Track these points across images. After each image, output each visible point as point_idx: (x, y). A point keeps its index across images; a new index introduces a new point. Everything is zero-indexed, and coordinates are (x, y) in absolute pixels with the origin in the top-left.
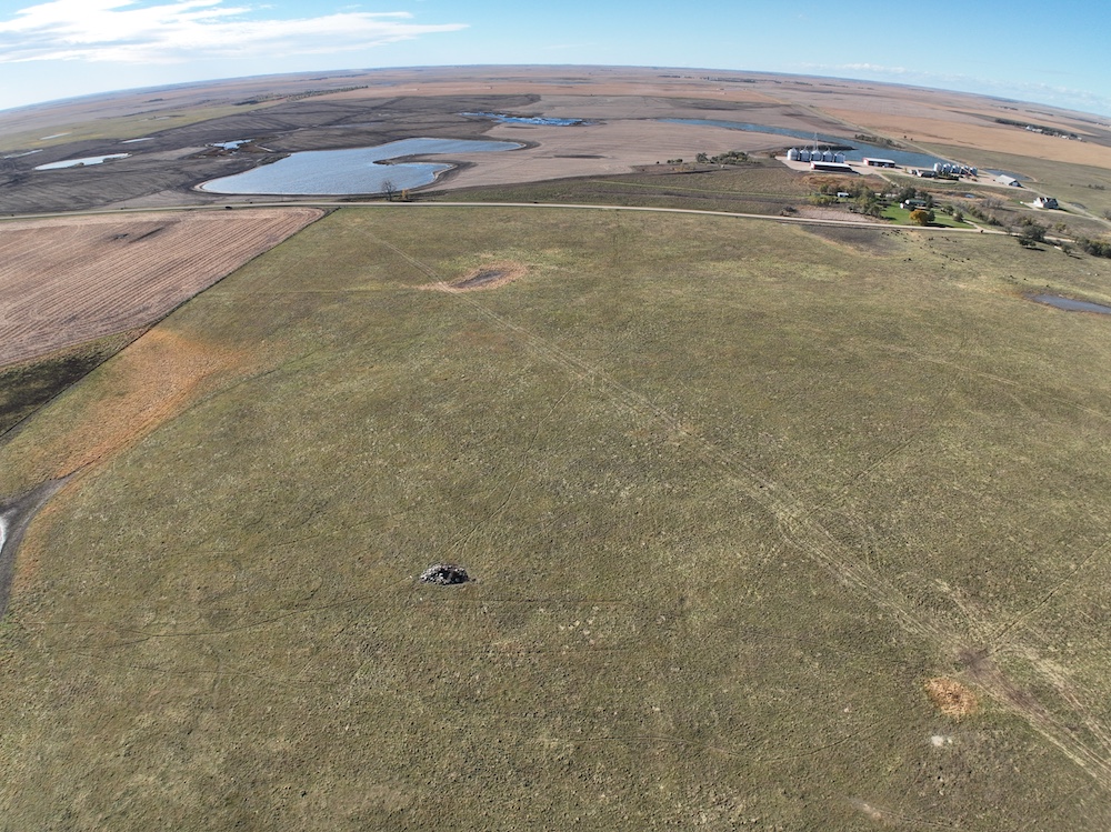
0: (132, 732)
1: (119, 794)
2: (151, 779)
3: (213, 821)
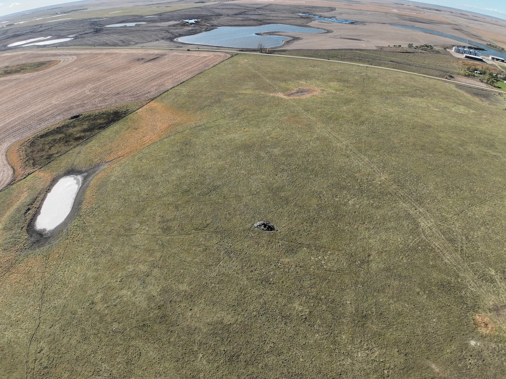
0: (124, 272)
1: (115, 297)
2: (129, 293)
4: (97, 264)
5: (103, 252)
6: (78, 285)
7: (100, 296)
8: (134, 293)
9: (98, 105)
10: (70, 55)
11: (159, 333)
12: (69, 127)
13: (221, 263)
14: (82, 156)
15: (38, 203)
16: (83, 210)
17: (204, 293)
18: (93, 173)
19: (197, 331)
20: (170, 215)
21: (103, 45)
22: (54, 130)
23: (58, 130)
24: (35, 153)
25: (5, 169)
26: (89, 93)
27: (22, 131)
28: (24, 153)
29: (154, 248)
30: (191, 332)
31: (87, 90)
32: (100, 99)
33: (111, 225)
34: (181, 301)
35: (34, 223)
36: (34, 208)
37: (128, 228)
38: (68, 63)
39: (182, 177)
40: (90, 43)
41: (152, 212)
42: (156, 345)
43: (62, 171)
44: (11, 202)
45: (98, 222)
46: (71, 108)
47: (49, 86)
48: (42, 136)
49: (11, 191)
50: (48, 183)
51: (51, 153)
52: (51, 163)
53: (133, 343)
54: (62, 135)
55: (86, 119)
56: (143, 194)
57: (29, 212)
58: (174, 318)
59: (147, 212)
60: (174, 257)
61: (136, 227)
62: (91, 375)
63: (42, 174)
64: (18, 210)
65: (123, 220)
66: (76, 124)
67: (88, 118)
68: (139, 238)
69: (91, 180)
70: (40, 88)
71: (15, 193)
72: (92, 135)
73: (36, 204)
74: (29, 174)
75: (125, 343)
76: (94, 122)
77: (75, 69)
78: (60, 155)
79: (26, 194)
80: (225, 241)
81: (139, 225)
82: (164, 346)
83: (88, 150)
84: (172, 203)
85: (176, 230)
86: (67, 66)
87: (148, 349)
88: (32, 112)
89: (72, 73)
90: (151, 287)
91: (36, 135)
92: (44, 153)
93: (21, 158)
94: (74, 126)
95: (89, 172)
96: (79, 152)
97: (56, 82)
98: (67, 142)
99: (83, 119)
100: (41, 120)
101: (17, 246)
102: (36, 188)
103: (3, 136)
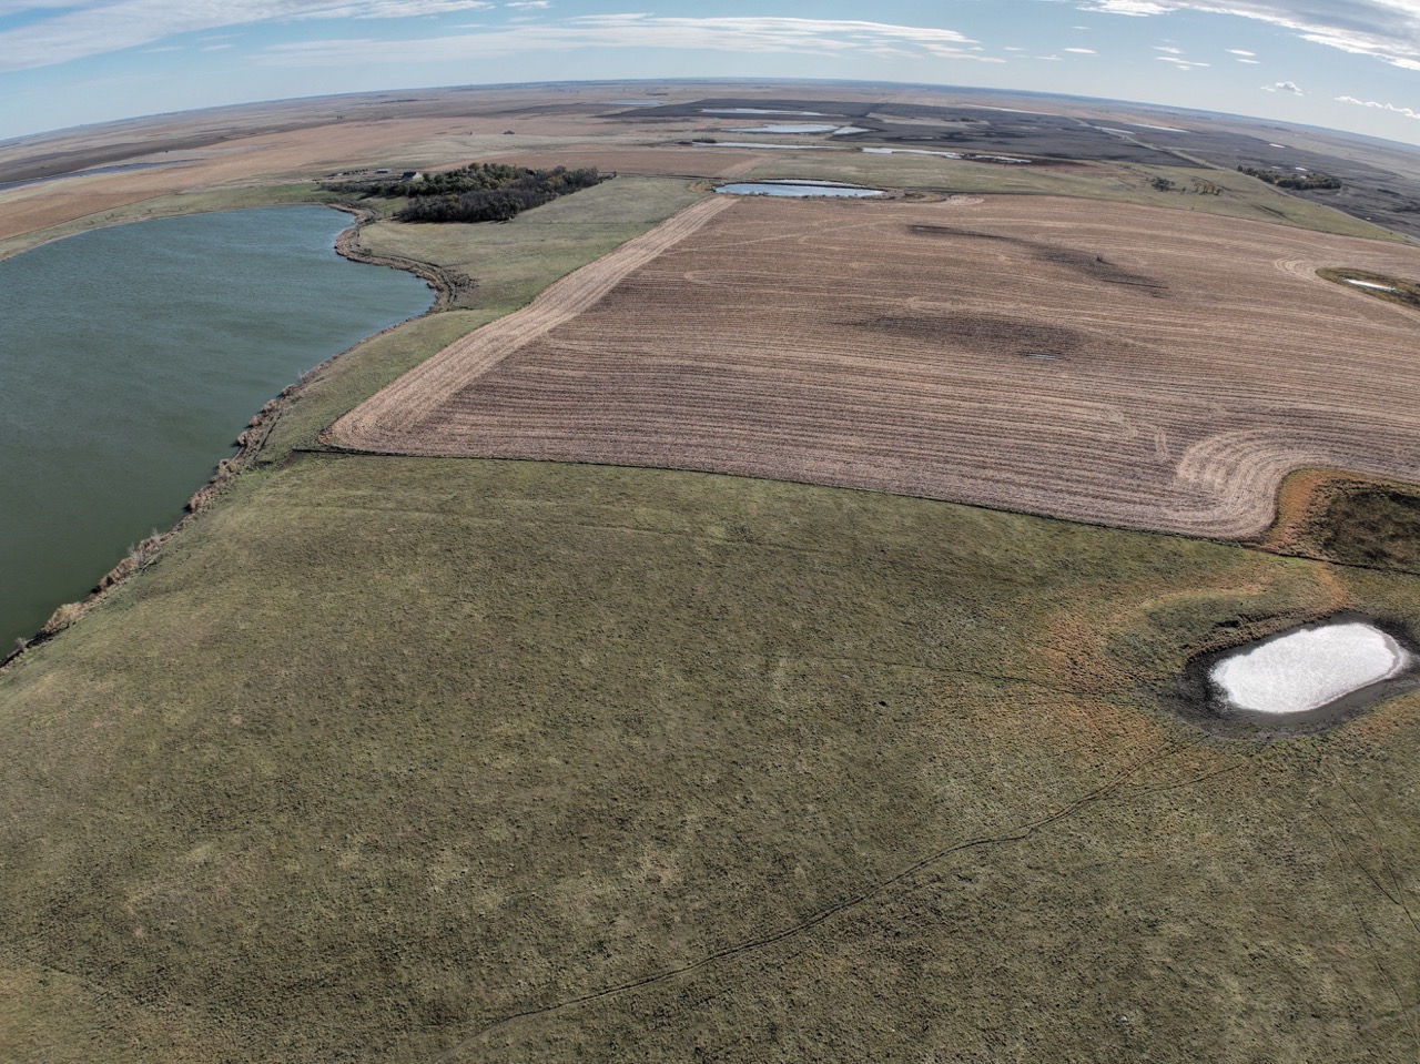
1: (1204, 969)
2: (1239, 998)
4: (1250, 866)
5: (1290, 858)
6: (1168, 862)
7: (1181, 930)
8: (1249, 1011)
15: (1265, 630)
16: (1342, 734)
24: (1352, 521)
25: (1260, 505)
27: (1361, 454)
28: (1327, 502)
29: (1399, 977)
33: (1369, 826)
35: (1218, 659)
36: (1247, 631)
37: (1398, 870)
43: (1377, 607)
44: (1213, 580)
45: (1350, 790)
48: (1396, 497)
49: (1233, 559)
50: (1324, 609)
51: (1386, 549)
52: (1370, 572)
57: (1229, 630)
62: (981, 1026)
63: (1327, 578)
64: (1213, 606)
65: (1405, 844)
68: (1393, 920)
71: (1237, 569)
73: (1259, 629)
74: (1299, 555)
78: (1404, 572)
79: (1256, 590)
90: (1293, 1047)
91: (1386, 483)
92: (1371, 538)
93: (1313, 509)
101: (1141, 668)
102: (1289, 595)
103: (1311, 434)
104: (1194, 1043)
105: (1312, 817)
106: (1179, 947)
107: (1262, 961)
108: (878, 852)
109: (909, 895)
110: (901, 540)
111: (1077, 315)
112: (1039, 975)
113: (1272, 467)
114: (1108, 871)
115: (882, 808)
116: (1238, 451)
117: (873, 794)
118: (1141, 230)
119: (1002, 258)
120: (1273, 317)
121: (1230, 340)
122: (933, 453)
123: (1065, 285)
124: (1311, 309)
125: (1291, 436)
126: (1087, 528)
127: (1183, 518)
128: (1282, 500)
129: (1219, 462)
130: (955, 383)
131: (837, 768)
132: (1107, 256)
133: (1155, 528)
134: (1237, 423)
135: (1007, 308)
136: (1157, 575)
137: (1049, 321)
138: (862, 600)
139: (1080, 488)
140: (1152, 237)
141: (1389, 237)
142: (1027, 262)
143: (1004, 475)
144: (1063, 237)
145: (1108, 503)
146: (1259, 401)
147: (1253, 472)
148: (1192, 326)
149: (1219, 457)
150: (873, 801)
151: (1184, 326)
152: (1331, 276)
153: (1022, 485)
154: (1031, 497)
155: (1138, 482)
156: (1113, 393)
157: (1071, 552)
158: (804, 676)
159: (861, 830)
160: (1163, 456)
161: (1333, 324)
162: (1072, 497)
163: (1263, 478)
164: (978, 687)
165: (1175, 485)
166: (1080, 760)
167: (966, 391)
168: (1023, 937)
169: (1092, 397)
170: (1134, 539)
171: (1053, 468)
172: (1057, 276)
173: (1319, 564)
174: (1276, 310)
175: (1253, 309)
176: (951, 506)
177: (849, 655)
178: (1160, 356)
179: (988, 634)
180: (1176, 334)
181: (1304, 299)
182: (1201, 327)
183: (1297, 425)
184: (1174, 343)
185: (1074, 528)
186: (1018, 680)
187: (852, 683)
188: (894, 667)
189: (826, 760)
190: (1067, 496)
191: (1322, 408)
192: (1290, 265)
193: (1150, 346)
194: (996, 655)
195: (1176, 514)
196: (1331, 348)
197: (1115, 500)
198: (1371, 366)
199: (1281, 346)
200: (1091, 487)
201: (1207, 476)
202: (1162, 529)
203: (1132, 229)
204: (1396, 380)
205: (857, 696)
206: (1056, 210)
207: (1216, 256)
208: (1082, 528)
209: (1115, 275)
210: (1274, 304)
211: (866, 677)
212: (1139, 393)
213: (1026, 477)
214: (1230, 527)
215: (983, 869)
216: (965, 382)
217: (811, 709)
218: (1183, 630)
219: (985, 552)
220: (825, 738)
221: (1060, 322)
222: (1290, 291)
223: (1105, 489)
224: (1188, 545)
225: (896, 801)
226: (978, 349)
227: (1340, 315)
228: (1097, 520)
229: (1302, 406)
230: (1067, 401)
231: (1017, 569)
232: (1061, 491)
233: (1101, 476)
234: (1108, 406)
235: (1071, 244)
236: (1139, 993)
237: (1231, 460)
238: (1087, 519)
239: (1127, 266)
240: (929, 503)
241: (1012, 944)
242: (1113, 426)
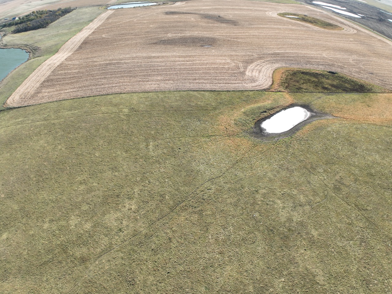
0: (289, 191)
1: (271, 199)
2: (281, 205)
3: (281, 229)
4: (278, 172)
5: (287, 168)
6: (258, 175)
7: (264, 191)
8: (284, 208)
9: (353, 74)
10: (353, 28)
11: (275, 243)
12: (324, 77)
13: (351, 242)
14: (320, 101)
15: (273, 112)
16: (296, 135)
17: (323, 248)
18: (319, 117)
19: (296, 265)
20: (347, 182)
21: (380, 32)
22: (313, 73)
23: (315, 75)
24: (292, 81)
25: (268, 79)
26: (352, 62)
27: (293, 62)
28: (285, 76)
29: (319, 193)
30: (292, 261)
31: (351, 59)
32: (357, 70)
33: (305, 157)
34: (304, 239)
35: (262, 122)
36: (269, 113)
37: (314, 167)
38: (349, 33)
39: (377, 162)
40: (372, 26)
41: (338, 170)
42: (266, 247)
43: (300, 102)
44: (259, 101)
45: (300, 149)
46: (333, 65)
47: (327, 43)
48: (303, 73)
49: (263, 95)
50: (287, 104)
51: (301, 87)
52: (298, 93)
53: (256, 233)
54: (316, 80)
55: (338, 78)
56: (341, 154)
57: (264, 113)
58: (291, 244)
59: (334, 167)
60: (326, 209)
61: (320, 171)
62: (221, 225)
63: (287, 96)
64: (259, 108)
65: (315, 160)
66: (330, 78)
67: (341, 78)
68: (315, 179)
69: (315, 120)
70: (320, 41)
71: (264, 97)
72: (335, 91)
73: (272, 112)
74: (280, 91)
75: (252, 228)
76: (342, 83)
77: (351, 39)
78: (307, 92)
79: (270, 102)
80: (368, 231)
81: (322, 171)
82: (270, 253)
83: (327, 100)
84: (355, 175)
85: (343, 195)
86: (347, 35)
87: (260, 244)
88: (307, 54)
89: (347, 41)
90: (296, 214)
91: (300, 70)
92: (297, 84)
93: (282, 79)
94: (328, 79)
95: (317, 114)
96: (320, 98)
97: (333, 42)
98: (316, 86)
99: (337, 77)
100: (308, 62)
101: (244, 127)
102: (278, 102)
103: (279, 59)
104: (272, 218)
105: (291, 157)
106: (264, 196)
107: (285, 195)
108: (186, 188)
109: (196, 197)
110: (176, 103)
111: (215, 33)
112: (232, 209)
113: (270, 69)
114: (244, 180)
115: (185, 176)
116: (261, 66)
117: (182, 173)
118: (230, 7)
119: (192, 19)
120: (267, 28)
121: (256, 36)
122: (181, 78)
123: (211, 25)
124: (277, 25)
125: (274, 60)
126: (225, 92)
127: (249, 86)
128: (274, 77)
129: (256, 69)
130: (184, 57)
131: (171, 168)
132: (221, 15)
133: (242, 89)
134: (260, 58)
135: (196, 33)
136: (244, 102)
137: (208, 36)
138: (169, 122)
139: (221, 82)
140: (233, 9)
141: (296, 3)
142: (200, 19)
143: (201, 81)
144: (209, 11)
145: (229, 85)
146: (266, 51)
147: (266, 71)
148: (246, 33)
149: (256, 68)
150: (182, 175)
151: (244, 33)
152: (281, 15)
153: (206, 83)
154: (209, 86)
155: (236, 78)
156: (227, 54)
157: (221, 99)
158: (157, 146)
159: (181, 183)
160: (242, 70)
161: (283, 28)
162: (220, 84)
163: (268, 72)
164: (203, 139)
165: (246, 77)
166: (232, 153)
167: (187, 59)
168: (226, 201)
169: (221, 56)
170: (237, 93)
171: (214, 77)
172: (208, 23)
173: (285, 93)
174: (268, 26)
175: (261, 26)
176: (188, 92)
177: (168, 138)
178: (238, 42)
179: (204, 125)
180: (242, 35)
181: (275, 22)
182: (248, 33)
183: (276, 57)
184: (241, 38)
185: (221, 93)
186: (213, 136)
187: (171, 145)
188: (181, 138)
189: (168, 167)
190: (218, 84)
191: (282, 51)
192: (270, 13)
193: (235, 40)
194: (206, 130)
195: (247, 85)
196: (283, 35)
197: (231, 83)
198: (294, 39)
199: (269, 36)
200: (224, 81)
201: (254, 74)
202: (244, 89)
203: (227, 7)
204: (300, 42)
205: (172, 148)
206: (206, 3)
207: (251, 12)
208: (223, 93)
209: (224, 20)
210: (267, 24)
211: (174, 143)
212: (233, 53)
213: (207, 81)
214: (261, 86)
215: (213, 186)
216: (187, 56)
217: (161, 154)
218: (253, 115)
219: (199, 103)
220: (166, 161)
221: (210, 36)
222: (271, 20)
223: (228, 81)
224: (251, 93)
225: (188, 173)
226: (189, 46)
227: (284, 25)
228: (227, 90)
229: (277, 52)
230: (215, 58)
231: (208, 106)
232: (217, 83)
233: (227, 77)
234: (226, 58)
235: (211, 13)
236: (257, 209)
237: (260, 68)
238: (224, 90)
239: (227, 18)
240: (182, 92)
241: (224, 203)
242: (228, 63)
